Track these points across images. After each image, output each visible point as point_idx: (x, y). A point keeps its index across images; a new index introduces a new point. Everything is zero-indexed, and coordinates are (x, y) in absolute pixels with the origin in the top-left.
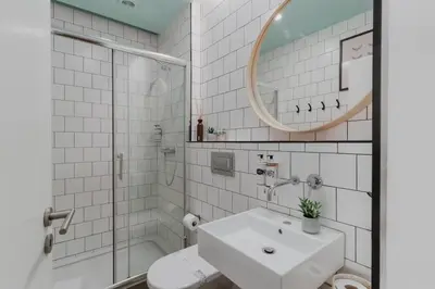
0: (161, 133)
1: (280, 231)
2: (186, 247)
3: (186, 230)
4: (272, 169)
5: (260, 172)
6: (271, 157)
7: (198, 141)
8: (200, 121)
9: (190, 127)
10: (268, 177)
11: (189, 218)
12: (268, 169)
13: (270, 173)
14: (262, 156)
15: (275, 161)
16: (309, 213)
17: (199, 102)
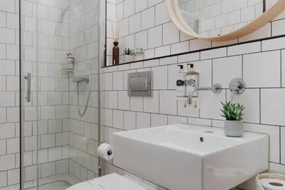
0: (73, 62)
1: (201, 139)
2: (100, 175)
3: (100, 160)
4: (193, 77)
5: (180, 83)
6: (192, 66)
7: (113, 65)
8: (116, 44)
9: (105, 52)
10: (188, 87)
11: (104, 148)
12: (189, 78)
13: (191, 82)
14: (182, 67)
15: (195, 69)
16: (232, 115)
17: (115, 24)
